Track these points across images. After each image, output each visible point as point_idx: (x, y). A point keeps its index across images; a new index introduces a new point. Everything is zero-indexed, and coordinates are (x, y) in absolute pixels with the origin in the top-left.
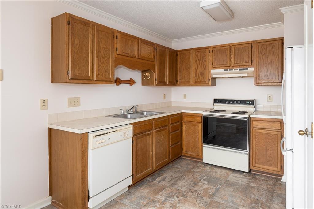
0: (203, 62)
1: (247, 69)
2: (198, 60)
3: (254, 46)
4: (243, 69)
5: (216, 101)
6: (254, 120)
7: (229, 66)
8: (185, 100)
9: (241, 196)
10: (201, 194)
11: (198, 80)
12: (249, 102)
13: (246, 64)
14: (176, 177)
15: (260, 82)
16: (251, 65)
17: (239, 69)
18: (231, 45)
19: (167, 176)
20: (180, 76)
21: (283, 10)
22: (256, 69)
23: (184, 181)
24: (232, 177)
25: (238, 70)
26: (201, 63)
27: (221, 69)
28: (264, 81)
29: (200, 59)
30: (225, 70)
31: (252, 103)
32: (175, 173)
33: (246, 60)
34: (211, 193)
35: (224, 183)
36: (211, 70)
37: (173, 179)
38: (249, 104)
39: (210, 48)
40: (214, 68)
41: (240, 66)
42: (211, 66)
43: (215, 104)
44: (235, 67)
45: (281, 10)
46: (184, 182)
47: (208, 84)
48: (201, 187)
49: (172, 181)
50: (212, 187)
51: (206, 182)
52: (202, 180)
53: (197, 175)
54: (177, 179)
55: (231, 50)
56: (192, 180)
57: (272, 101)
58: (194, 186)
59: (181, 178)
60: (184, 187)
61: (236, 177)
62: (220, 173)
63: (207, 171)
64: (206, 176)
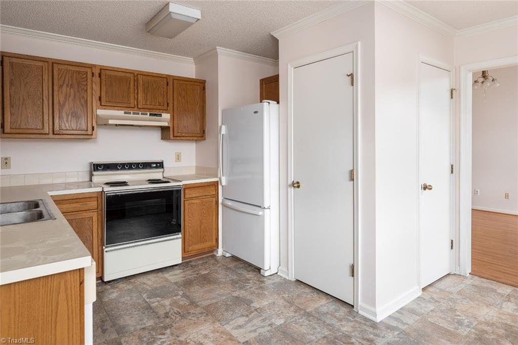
0: (78, 91)
1: (161, 115)
2: (65, 85)
3: (171, 83)
4: (155, 115)
6: (187, 188)
7: (133, 106)
9: (215, 287)
10: (180, 311)
11: (65, 127)
12: (155, 165)
13: (160, 107)
15: (179, 134)
16: (167, 111)
17: (148, 114)
18: (136, 74)
20: (12, 114)
21: (220, 50)
22: (173, 118)
23: (126, 317)
24: (172, 277)
25: (147, 114)
26: (75, 94)
27: (118, 110)
28: (183, 134)
29: (71, 85)
30: (125, 113)
31: (160, 165)
33: (160, 101)
34: (187, 304)
35: (179, 287)
36: (98, 110)
38: (157, 167)
39: (94, 69)
40: (103, 106)
41: (150, 109)
42: (96, 103)
44: (142, 110)
45: (218, 50)
47: (92, 135)
48: (163, 306)
49: (107, 329)
50: (175, 298)
51: (158, 299)
52: (148, 300)
53: (128, 300)
54: (109, 321)
55: (136, 81)
56: (135, 309)
57: (181, 161)
58: (154, 312)
59: (114, 318)
60: (144, 321)
61: (176, 275)
62: (150, 281)
63: (129, 289)
64: (142, 294)
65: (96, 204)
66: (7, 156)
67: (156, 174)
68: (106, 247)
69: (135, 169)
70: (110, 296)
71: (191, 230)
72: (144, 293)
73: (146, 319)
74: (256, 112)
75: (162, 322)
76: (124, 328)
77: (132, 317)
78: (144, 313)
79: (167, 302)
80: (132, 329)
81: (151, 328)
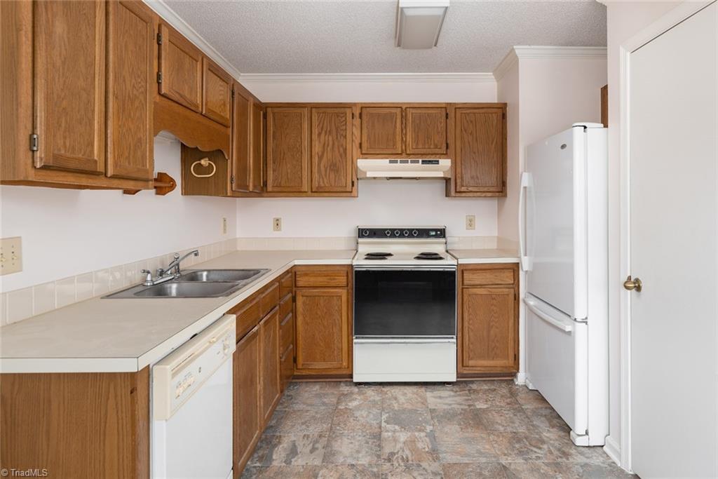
0: (337, 138)
1: (437, 162)
2: (323, 132)
3: (452, 115)
4: (430, 162)
5: (363, 233)
6: (466, 270)
7: (400, 152)
8: (277, 234)
9: (483, 435)
10: (410, 458)
11: (323, 182)
12: (434, 233)
13: (437, 151)
14: (320, 436)
15: (463, 189)
16: (446, 155)
17: (420, 161)
18: (404, 108)
19: (293, 438)
20: (274, 171)
21: (521, 50)
22: (454, 164)
23: (346, 441)
24: (434, 399)
25: (418, 162)
26: (333, 141)
27: (382, 158)
28: (470, 189)
29: (330, 131)
30: (391, 162)
31: (441, 233)
32: (308, 427)
33: (436, 142)
34: (427, 450)
35: (432, 419)
36: (358, 160)
37: (317, 442)
38: (436, 236)
39: (354, 108)
40: (365, 155)
41: (422, 154)
42: (356, 151)
43: (360, 240)
44: (411, 156)
45: (516, 51)
46: (349, 441)
47: (351, 192)
48: (395, 440)
49: (317, 449)
50: (417, 434)
51: (397, 427)
52: (383, 424)
53: (363, 417)
54: (326, 439)
55: (404, 117)
56: (363, 432)
57: (474, 229)
58: (379, 446)
59: (334, 436)
60: (360, 455)
61: (440, 397)
62: (404, 397)
63: (374, 401)
64: (383, 413)
65: (345, 280)
66: (278, 217)
67: (435, 246)
68: (356, 338)
69: (408, 237)
70: (350, 404)
71: (471, 334)
72: (386, 413)
73: (364, 452)
74: (563, 147)
75: (377, 465)
76: (334, 455)
77: (352, 443)
78: (368, 443)
79: (403, 436)
80: (341, 460)
81: (360, 468)
